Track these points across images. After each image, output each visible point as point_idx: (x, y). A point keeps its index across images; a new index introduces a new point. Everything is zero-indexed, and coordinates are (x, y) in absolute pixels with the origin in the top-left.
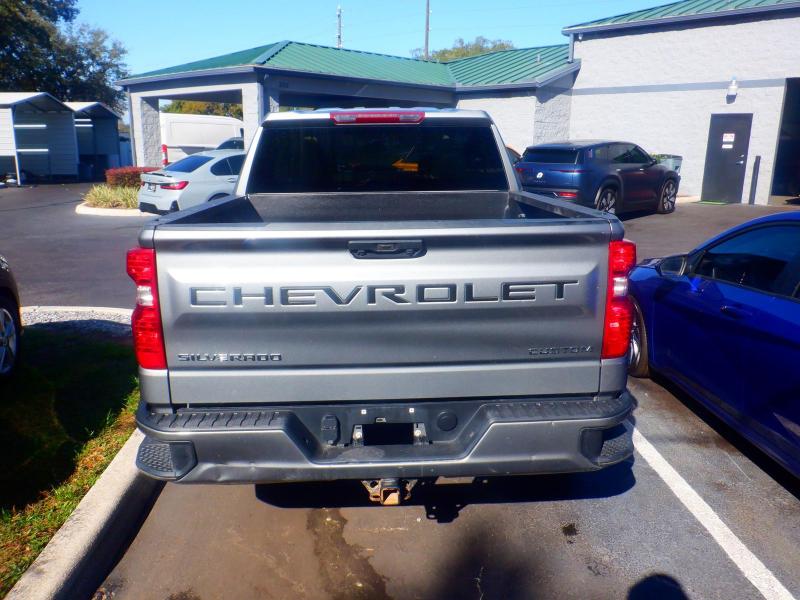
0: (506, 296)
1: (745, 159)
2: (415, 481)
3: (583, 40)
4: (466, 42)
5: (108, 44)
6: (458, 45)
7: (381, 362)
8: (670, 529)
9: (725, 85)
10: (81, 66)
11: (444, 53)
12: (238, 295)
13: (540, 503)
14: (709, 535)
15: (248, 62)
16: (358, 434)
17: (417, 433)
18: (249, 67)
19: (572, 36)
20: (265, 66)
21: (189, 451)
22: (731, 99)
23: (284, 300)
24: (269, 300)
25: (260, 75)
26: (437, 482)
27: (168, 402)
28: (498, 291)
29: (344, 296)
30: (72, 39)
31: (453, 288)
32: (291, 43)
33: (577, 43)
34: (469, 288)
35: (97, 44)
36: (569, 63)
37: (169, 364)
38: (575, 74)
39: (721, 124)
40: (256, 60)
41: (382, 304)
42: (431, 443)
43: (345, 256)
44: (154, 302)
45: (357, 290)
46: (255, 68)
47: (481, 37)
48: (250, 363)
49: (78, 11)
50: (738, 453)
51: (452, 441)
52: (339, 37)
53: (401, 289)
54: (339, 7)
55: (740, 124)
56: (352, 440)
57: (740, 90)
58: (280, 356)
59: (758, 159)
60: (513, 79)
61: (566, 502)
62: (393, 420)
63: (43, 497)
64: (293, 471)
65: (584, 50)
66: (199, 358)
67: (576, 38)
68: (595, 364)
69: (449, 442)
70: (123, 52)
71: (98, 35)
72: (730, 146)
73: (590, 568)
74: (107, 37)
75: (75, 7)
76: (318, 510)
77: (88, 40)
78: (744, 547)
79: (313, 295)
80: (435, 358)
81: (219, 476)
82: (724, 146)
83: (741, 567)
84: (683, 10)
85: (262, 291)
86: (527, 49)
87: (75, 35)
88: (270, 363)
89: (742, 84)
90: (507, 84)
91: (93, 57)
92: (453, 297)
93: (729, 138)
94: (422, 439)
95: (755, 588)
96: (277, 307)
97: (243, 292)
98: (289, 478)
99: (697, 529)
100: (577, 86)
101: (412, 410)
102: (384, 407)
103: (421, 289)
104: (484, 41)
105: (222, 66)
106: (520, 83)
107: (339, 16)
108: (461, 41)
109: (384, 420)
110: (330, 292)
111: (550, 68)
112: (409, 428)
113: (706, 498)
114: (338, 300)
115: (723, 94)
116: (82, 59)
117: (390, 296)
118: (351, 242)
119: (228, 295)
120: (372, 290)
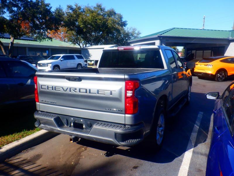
0: (98, 93)
5: (136, 32)
10: (130, 38)
16: (72, 124)
17: (84, 127)
18: (156, 36)
20: (161, 35)
23: (55, 89)
24: (53, 89)
26: (118, 148)
28: (96, 92)
29: (65, 89)
30: (128, 31)
31: (86, 90)
32: (175, 28)
34: (90, 90)
35: (134, 32)
40: (159, 34)
41: (72, 92)
42: (86, 129)
43: (65, 80)
45: (67, 88)
49: (127, 24)
52: (204, 25)
53: (76, 89)
54: (204, 16)
66: (43, 101)
68: (123, 115)
70: (140, 34)
71: (134, 30)
74: (136, 30)
75: (127, 23)
77: (132, 31)
87: (128, 30)
88: (54, 104)
91: (132, 35)
92: (86, 92)
96: (54, 91)
103: (80, 89)
107: (204, 18)
109: (77, 122)
110: (63, 88)
112: (82, 125)
116: (130, 36)
117: (74, 90)
119: (46, 87)
120: (70, 89)
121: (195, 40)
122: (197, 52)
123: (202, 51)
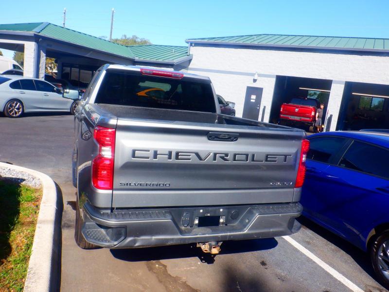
0: (266, 160)
1: (259, 107)
2: (222, 242)
3: (194, 46)
4: (128, 37)
6: (124, 38)
7: (214, 187)
8: (300, 260)
9: (253, 75)
11: (117, 40)
12: (156, 154)
13: (246, 253)
14: (314, 262)
15: (31, 30)
16: (197, 222)
17: (221, 220)
18: (31, 33)
19: (189, 44)
20: (40, 34)
21: (123, 231)
22: (255, 81)
23: (177, 158)
24: (170, 158)
25: (36, 38)
27: (110, 206)
28: (264, 158)
31: (247, 155)
32: (50, 24)
33: (191, 47)
34: (253, 156)
36: (188, 55)
37: (114, 187)
38: (190, 61)
39: (251, 91)
40: (35, 30)
41: (219, 161)
42: (226, 225)
43: (205, 138)
44: (112, 156)
45: (209, 154)
46: (35, 34)
47: (135, 36)
48: (155, 187)
50: (308, 229)
51: (236, 224)
53: (227, 155)
55: (258, 91)
56: (193, 224)
57: (259, 78)
58: (169, 184)
59: (265, 107)
60: (163, 59)
61: (255, 252)
62: (213, 215)
63: (3, 263)
64: (172, 239)
65: (195, 51)
66: (130, 184)
67: (191, 45)
68: (291, 190)
69: (234, 224)
72: (254, 101)
73: (279, 278)
76: (150, 262)
78: (328, 266)
79: (190, 156)
80: (235, 186)
81: (135, 244)
82: (252, 101)
83: (331, 273)
84: (237, 40)
85: (167, 153)
86: (167, 46)
88: (165, 187)
89: (259, 75)
90: (160, 61)
92: (246, 160)
93: (253, 97)
94: (223, 223)
95: (339, 281)
96: (173, 160)
97: (158, 153)
98: (169, 243)
99: (309, 260)
100: (190, 66)
101: (221, 210)
102: (210, 209)
103: (235, 155)
104: (137, 38)
105: (14, 30)
106: (167, 61)
107: (65, 13)
108: (125, 36)
109: (209, 215)
110: (197, 154)
111: (179, 56)
112: (218, 218)
113: (306, 247)
114: (200, 159)
115: (252, 78)
117: (222, 158)
118: (210, 133)
119: (151, 154)
120: (215, 154)
121: (91, 52)
122: (81, 71)
123: (91, 72)
